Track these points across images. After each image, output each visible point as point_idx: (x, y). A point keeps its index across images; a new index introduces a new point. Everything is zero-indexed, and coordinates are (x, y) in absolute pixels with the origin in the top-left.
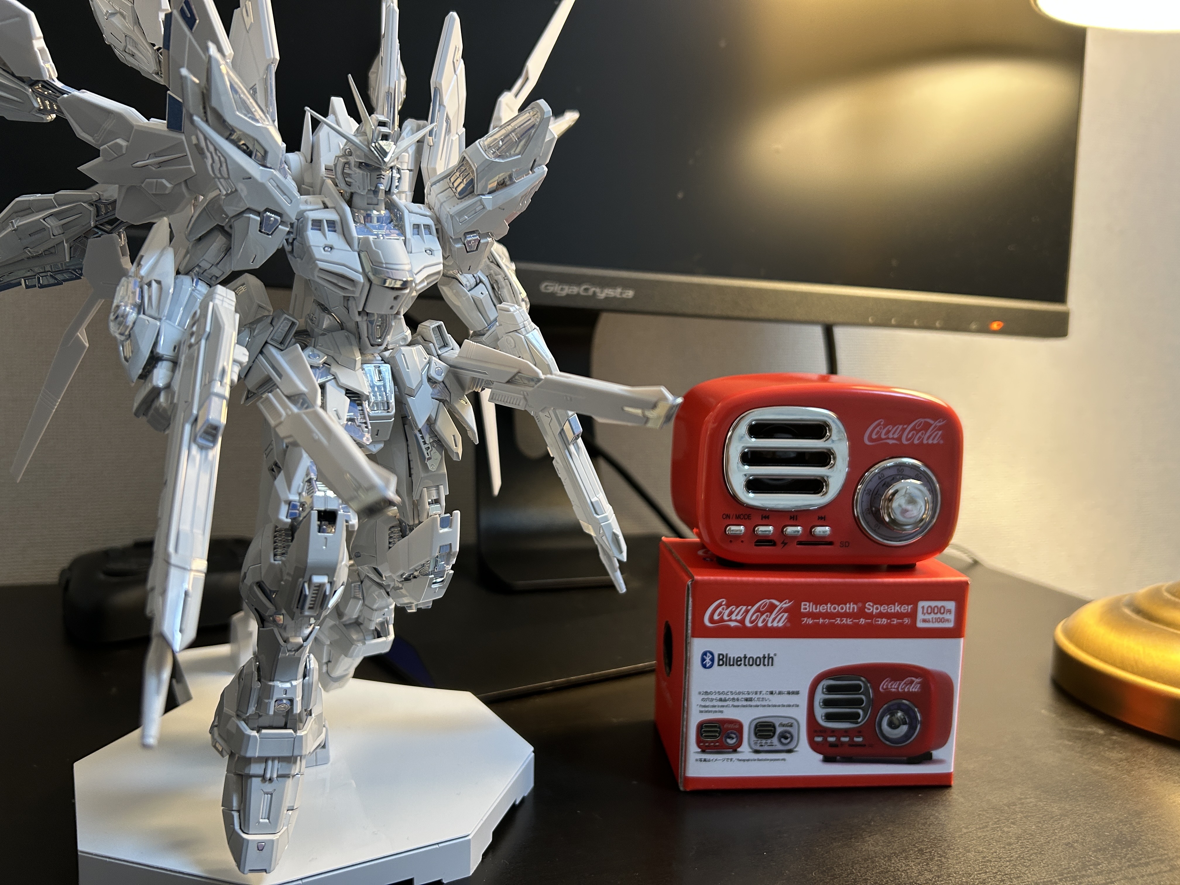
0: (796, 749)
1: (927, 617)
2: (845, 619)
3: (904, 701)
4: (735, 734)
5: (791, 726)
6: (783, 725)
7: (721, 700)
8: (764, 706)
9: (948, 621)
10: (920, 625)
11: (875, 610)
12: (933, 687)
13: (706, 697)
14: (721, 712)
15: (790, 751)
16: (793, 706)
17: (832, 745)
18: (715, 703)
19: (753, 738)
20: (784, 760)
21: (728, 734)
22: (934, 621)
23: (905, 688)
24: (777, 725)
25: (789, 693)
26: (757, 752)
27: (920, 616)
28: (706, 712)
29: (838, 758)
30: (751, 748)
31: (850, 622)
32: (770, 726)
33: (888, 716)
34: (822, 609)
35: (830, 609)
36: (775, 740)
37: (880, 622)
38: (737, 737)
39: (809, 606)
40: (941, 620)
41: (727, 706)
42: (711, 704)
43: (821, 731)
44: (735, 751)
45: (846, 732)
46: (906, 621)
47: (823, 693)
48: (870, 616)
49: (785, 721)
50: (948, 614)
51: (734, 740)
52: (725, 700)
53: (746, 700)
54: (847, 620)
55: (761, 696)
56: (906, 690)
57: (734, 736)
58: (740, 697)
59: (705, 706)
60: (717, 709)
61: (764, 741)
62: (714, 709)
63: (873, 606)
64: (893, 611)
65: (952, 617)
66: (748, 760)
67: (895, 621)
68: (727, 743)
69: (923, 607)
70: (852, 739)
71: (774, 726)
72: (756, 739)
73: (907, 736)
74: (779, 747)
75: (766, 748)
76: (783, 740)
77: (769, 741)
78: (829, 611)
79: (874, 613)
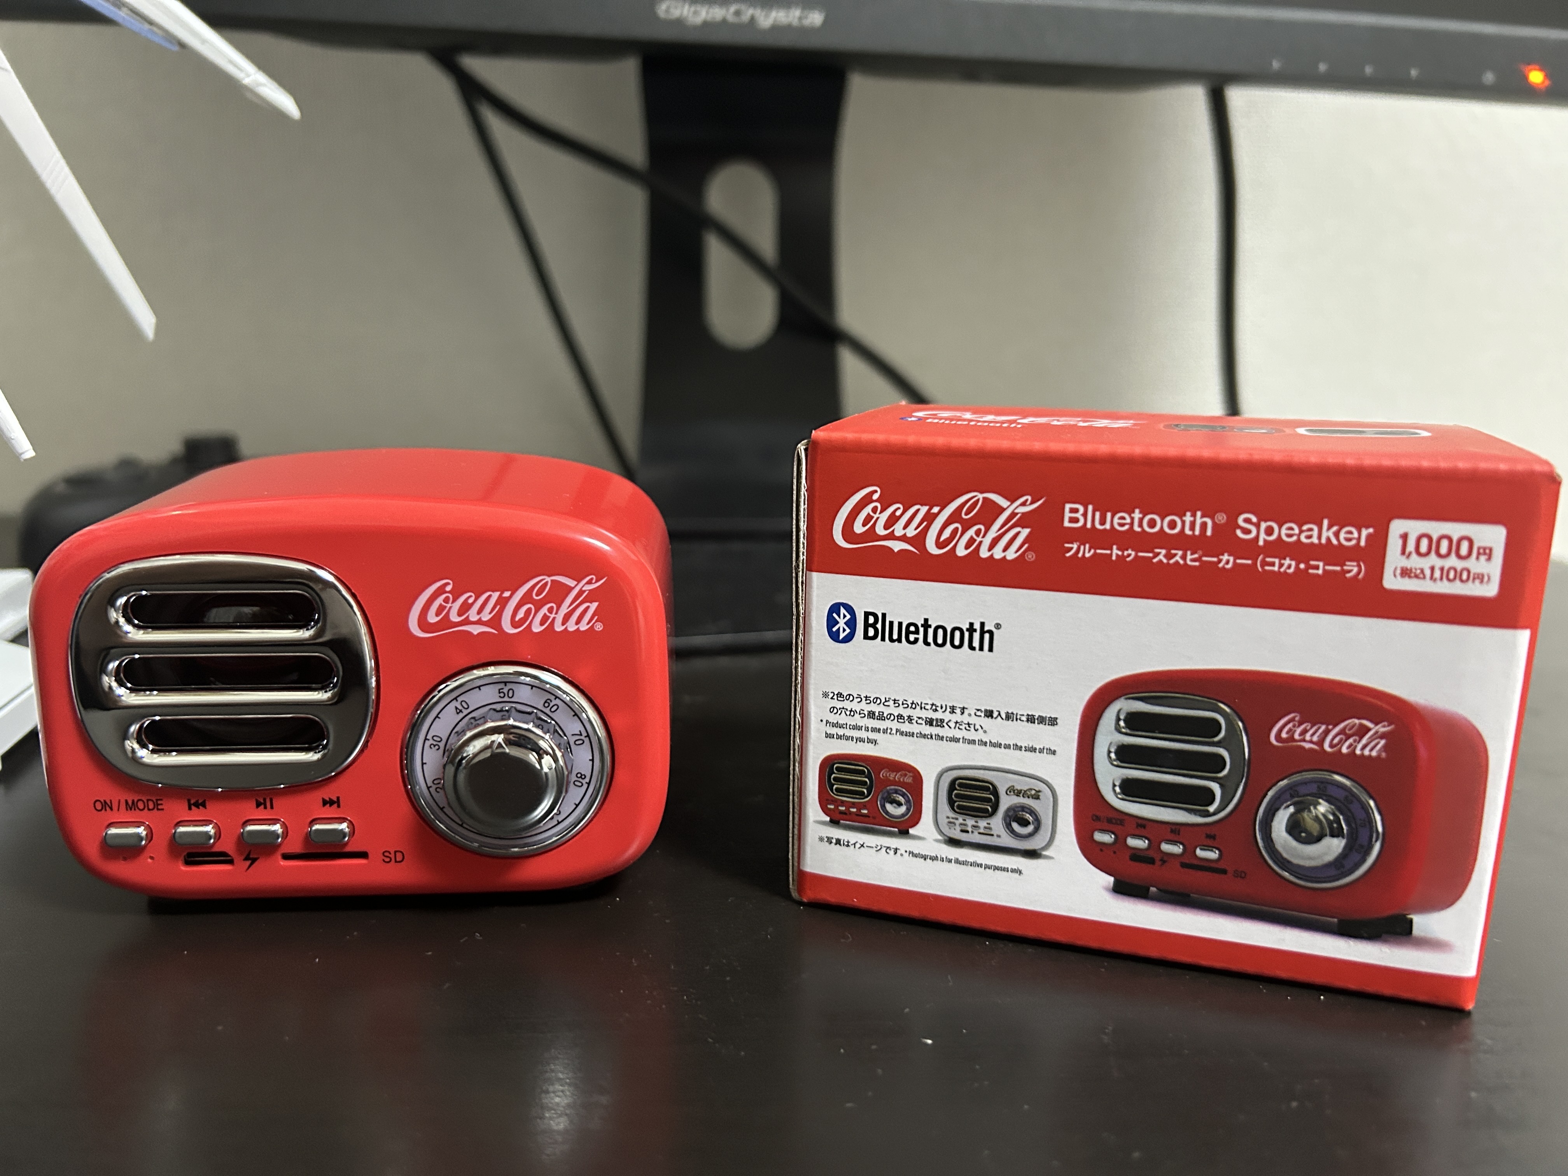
0: (1044, 853)
1: (1415, 562)
2: (1180, 553)
3: (1337, 778)
4: (903, 795)
5: (1037, 797)
6: (1018, 793)
7: (871, 715)
8: (973, 742)
9: (1480, 578)
10: (1392, 582)
11: (1262, 536)
12: (1423, 752)
13: (839, 705)
14: (875, 742)
15: (1032, 854)
16: (1041, 751)
17: (1137, 856)
18: (857, 720)
19: (945, 810)
20: (1019, 872)
21: (889, 793)
22: (1437, 574)
23: (1341, 742)
24: (1002, 791)
25: (1031, 719)
26: (953, 842)
27: (1394, 559)
28: (840, 737)
29: (1153, 889)
30: (941, 832)
31: (1193, 560)
32: (986, 789)
33: (1292, 809)
34: (1117, 521)
35: (1141, 525)
36: (997, 823)
37: (1276, 568)
38: (908, 801)
39: (1085, 515)
40: (1458, 576)
41: (885, 731)
42: (851, 721)
43: (1110, 821)
44: (904, 833)
45: (1175, 831)
46: (1352, 568)
47: (1118, 729)
48: (1250, 548)
49: (1022, 784)
50: (1483, 558)
51: (903, 809)
52: (881, 717)
53: (930, 722)
54: (1184, 557)
55: (965, 719)
56: (1344, 750)
57: (901, 799)
58: (917, 713)
59: (835, 725)
60: (863, 734)
61: (970, 822)
62: (856, 734)
63: (1258, 526)
64: (1315, 540)
65: (1494, 568)
66: (934, 858)
67: (1320, 568)
68: (887, 813)
69: (1405, 537)
70: (1189, 851)
71: (995, 793)
72: (952, 814)
73: (1341, 865)
74: (1007, 840)
75: (975, 838)
76: (1015, 826)
77: (982, 823)
78: (1137, 528)
79: (1261, 543)
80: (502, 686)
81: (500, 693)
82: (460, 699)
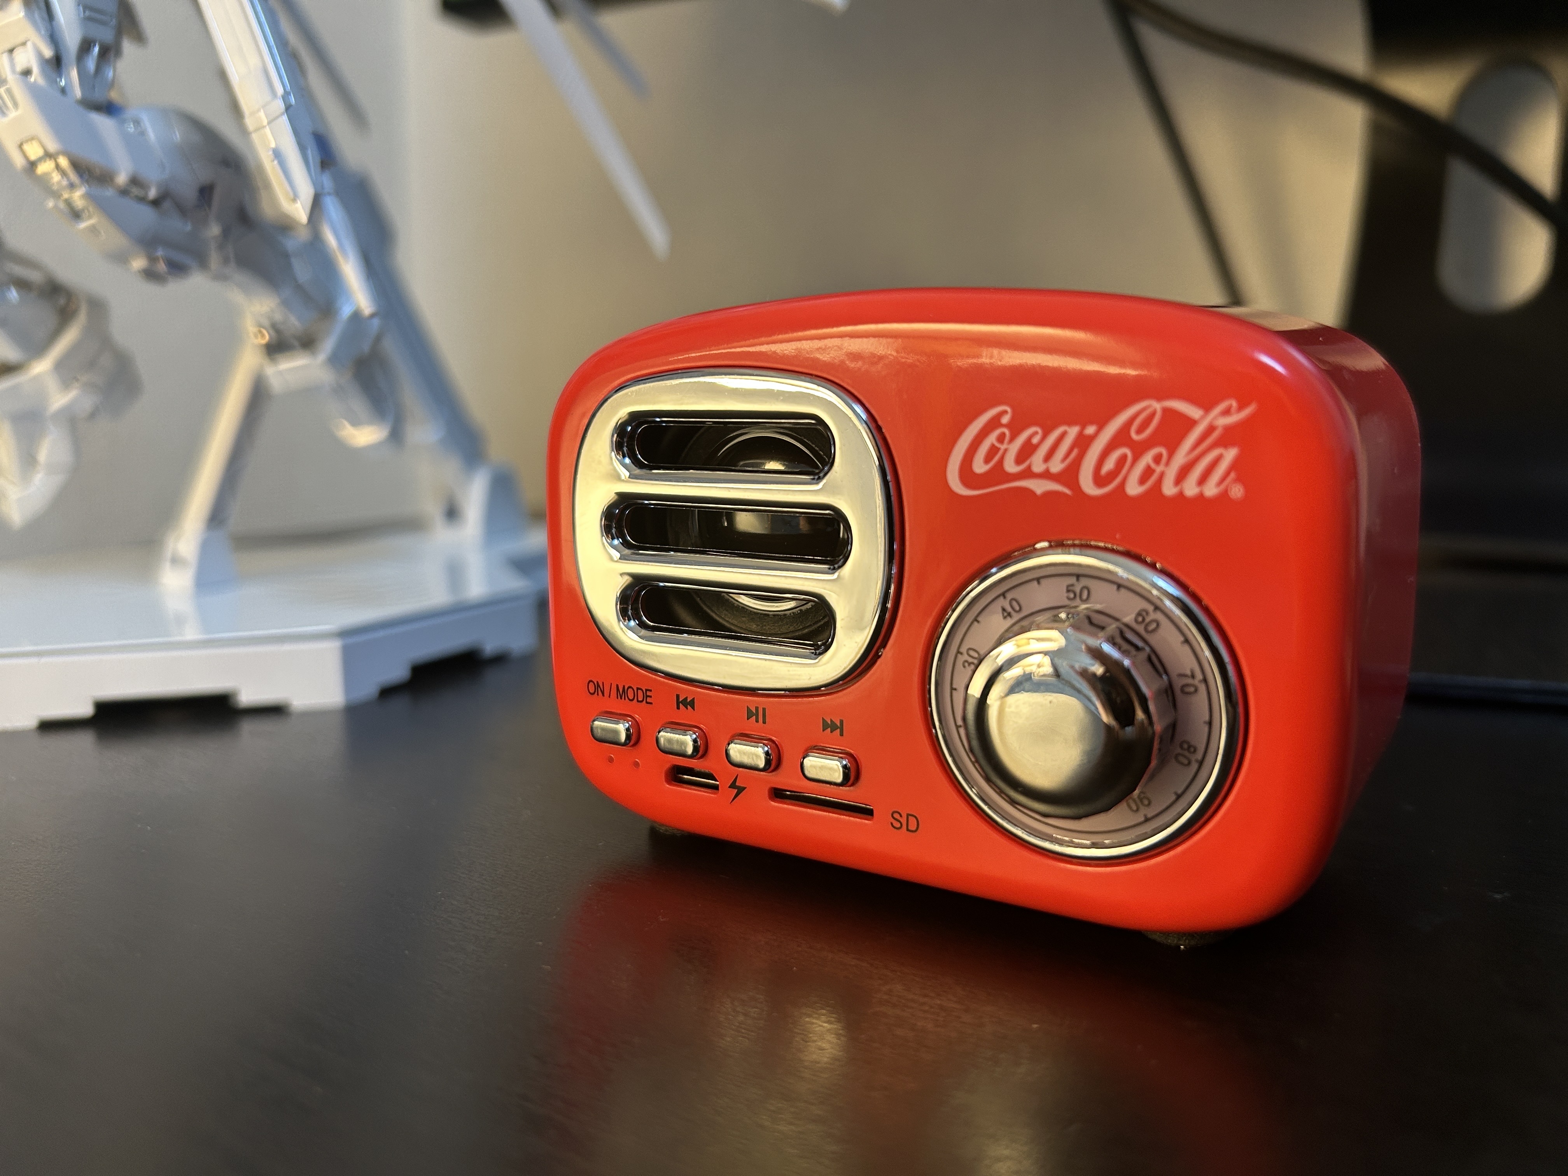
80: (1073, 580)
81: (1068, 591)
82: (1009, 596)
